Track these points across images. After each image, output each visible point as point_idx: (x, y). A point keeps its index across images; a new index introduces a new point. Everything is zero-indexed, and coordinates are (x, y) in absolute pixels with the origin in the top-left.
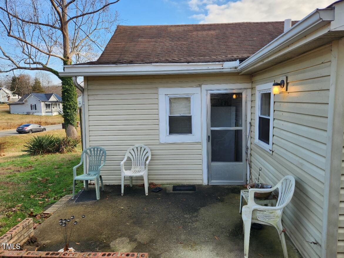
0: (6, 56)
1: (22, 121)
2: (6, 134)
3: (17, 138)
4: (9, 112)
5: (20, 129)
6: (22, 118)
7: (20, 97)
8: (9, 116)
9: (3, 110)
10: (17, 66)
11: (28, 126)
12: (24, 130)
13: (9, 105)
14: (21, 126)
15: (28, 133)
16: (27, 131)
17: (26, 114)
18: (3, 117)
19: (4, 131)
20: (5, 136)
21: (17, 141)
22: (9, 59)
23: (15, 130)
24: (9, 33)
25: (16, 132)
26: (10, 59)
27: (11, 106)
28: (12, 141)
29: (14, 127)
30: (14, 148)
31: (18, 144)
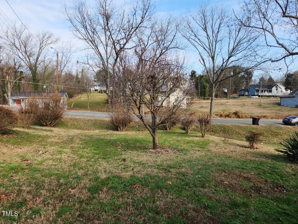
0: (280, 44)
1: (290, 113)
2: (272, 123)
3: (281, 128)
4: (279, 104)
5: (286, 120)
6: (291, 110)
7: (291, 92)
8: (278, 108)
9: (275, 102)
10: (289, 53)
11: (295, 118)
12: (289, 122)
13: (281, 97)
14: (287, 118)
15: (294, 125)
16: (293, 123)
17: (295, 106)
18: (274, 108)
19: (272, 120)
20: (271, 125)
21: (281, 132)
22: (281, 46)
23: (281, 121)
24: (284, 13)
25: (282, 122)
26: (283, 47)
27: (282, 99)
28: (277, 131)
29: (281, 118)
30: (277, 138)
31: (281, 135)
